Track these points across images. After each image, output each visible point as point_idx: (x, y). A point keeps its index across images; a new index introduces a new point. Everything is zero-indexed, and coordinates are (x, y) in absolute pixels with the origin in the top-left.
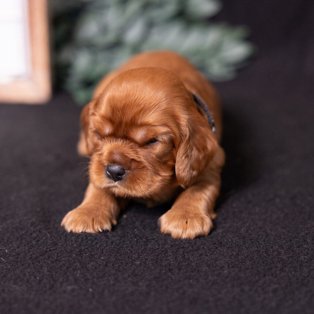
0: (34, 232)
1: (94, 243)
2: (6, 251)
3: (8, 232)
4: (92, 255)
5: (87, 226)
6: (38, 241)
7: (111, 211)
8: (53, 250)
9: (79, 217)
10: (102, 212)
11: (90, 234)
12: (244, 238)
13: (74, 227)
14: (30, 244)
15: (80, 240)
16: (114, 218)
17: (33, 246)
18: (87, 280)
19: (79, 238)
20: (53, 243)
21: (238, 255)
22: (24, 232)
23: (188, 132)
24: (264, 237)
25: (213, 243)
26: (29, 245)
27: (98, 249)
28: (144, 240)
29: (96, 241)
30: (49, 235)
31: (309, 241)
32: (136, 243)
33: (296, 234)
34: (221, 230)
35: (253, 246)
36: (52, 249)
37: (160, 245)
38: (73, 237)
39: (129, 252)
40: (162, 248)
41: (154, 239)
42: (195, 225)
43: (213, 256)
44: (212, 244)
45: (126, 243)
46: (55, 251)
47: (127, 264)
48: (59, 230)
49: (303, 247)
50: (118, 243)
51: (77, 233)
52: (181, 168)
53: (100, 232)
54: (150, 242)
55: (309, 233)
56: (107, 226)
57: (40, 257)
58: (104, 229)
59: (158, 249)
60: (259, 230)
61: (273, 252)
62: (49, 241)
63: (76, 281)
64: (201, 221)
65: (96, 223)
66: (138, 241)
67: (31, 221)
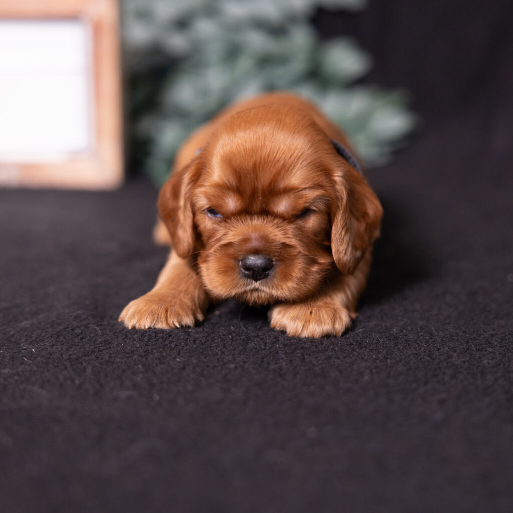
0: (78, 327)
1: (167, 342)
2: (33, 350)
3: (39, 328)
4: (163, 356)
5: (158, 318)
6: (82, 339)
7: (194, 300)
8: (104, 349)
9: (145, 306)
10: (181, 300)
11: (162, 331)
12: (396, 338)
13: (137, 321)
14: (70, 342)
15: (146, 339)
16: (199, 310)
17: (74, 345)
18: (152, 385)
19: (145, 336)
20: (105, 341)
21: (387, 359)
22: (62, 328)
23: (344, 192)
24: (427, 338)
25: (349, 343)
26: (68, 343)
27: (173, 349)
28: (243, 337)
29: (171, 339)
30: (100, 331)
31: (496, 343)
32: (231, 341)
33: (475, 335)
34: (362, 329)
35: (410, 348)
36: (102, 348)
37: (267, 344)
38: (136, 335)
39: (219, 353)
40: (270, 348)
41: (258, 336)
42: (323, 317)
43: (348, 360)
44: (347, 345)
45: (216, 341)
46: (107, 351)
47: (215, 367)
48: (115, 328)
49: (486, 351)
50: (203, 342)
51: (142, 330)
52: (341, 249)
53: (177, 328)
54: (252, 340)
55: (496, 334)
56: (188, 321)
57: (84, 358)
58: (184, 324)
59: (264, 349)
60: (419, 329)
61: (440, 355)
62: (99, 338)
63: (135, 386)
64: (332, 312)
65: (170, 315)
66: (234, 339)
67: (74, 314)
